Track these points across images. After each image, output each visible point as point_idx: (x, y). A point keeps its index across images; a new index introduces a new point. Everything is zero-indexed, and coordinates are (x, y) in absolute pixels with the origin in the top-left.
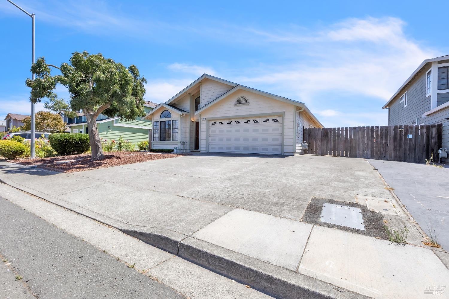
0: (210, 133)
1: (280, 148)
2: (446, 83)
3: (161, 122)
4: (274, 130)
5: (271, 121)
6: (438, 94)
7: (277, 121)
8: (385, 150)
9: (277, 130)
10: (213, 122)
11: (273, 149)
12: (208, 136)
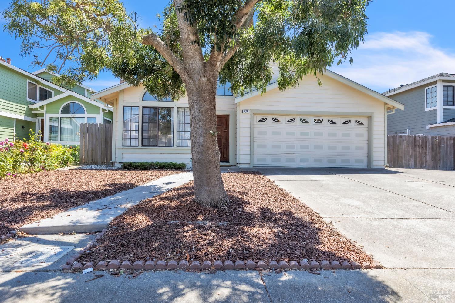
0: (256, 135)
1: (365, 160)
2: (447, 100)
3: (143, 108)
4: (358, 135)
5: (353, 123)
6: (444, 109)
7: (362, 124)
8: (426, 160)
9: (362, 135)
10: (260, 118)
11: (357, 161)
12: (252, 140)
